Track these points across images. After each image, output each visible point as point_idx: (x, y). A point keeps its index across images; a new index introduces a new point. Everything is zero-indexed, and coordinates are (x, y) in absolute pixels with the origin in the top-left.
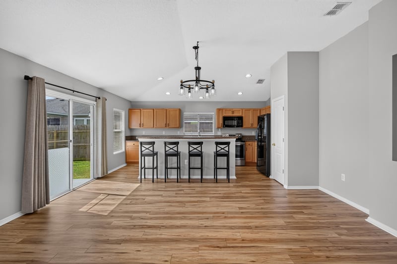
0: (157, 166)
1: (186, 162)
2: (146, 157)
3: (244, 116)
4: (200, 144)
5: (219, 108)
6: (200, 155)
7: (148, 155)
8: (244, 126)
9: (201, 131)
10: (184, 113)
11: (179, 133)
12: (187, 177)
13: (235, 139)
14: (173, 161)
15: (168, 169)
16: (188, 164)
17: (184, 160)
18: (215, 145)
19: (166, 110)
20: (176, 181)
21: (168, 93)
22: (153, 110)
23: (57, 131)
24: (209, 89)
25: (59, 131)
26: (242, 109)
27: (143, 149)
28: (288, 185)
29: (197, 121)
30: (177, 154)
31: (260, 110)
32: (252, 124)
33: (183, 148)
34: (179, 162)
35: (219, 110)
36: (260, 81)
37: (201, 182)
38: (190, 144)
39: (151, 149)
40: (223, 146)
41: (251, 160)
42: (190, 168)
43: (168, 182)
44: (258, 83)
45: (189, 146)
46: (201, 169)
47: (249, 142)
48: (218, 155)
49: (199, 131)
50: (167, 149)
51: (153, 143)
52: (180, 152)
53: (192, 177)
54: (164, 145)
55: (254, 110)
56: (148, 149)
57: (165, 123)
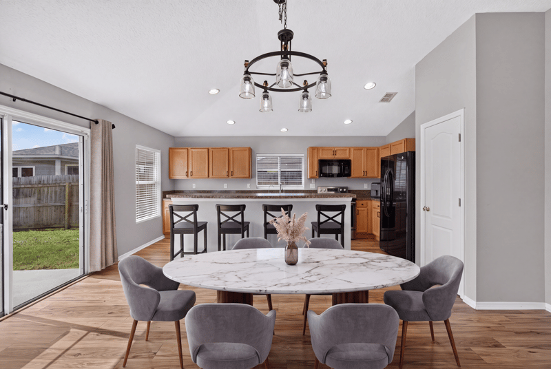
2: (185, 235)
3: (352, 159)
4: (289, 208)
5: (313, 145)
7: (188, 231)
8: (352, 175)
10: (258, 155)
13: (351, 199)
18: (317, 212)
19: (229, 150)
21: (230, 122)
22: (208, 149)
23: (70, 183)
25: (74, 184)
26: (350, 148)
27: (176, 219)
28: (477, 300)
31: (378, 149)
32: (365, 173)
35: (313, 149)
38: (267, 209)
39: (191, 218)
40: (331, 214)
41: (365, 231)
44: (383, 100)
47: (361, 200)
48: (319, 229)
49: (280, 183)
50: (223, 219)
51: (195, 208)
52: (249, 223)
56: (184, 218)
57: (227, 170)
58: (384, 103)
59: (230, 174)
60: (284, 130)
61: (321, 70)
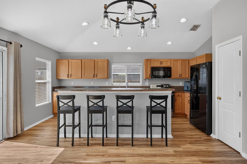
0: (80, 123)
1: (114, 117)
2: (66, 114)
3: (172, 66)
4: (131, 98)
5: (147, 58)
6: (130, 110)
7: (68, 112)
8: (172, 77)
9: (128, 82)
11: (107, 84)
12: (115, 136)
13: (171, 92)
14: (97, 118)
15: (93, 127)
16: (116, 121)
17: (112, 115)
18: (150, 100)
19: (94, 61)
20: (101, 142)
21: (95, 43)
22: (81, 60)
24: (145, 23)
26: (171, 60)
27: (61, 104)
29: (125, 73)
30: (102, 110)
31: (189, 61)
32: (181, 75)
33: (111, 103)
34: (105, 119)
36: (195, 28)
37: (133, 145)
38: (118, 98)
39: (71, 104)
40: (159, 101)
41: (180, 112)
42: (118, 126)
43: (93, 145)
45: (118, 100)
46: (132, 126)
47: (178, 92)
48: (151, 110)
49: (126, 81)
50: (91, 104)
51: (73, 97)
53: (121, 136)
54: (86, 100)
55: (183, 61)
56: (66, 104)
57: (93, 74)
58: (192, 32)
59: (95, 76)
60: (129, 48)
61: (153, 10)
